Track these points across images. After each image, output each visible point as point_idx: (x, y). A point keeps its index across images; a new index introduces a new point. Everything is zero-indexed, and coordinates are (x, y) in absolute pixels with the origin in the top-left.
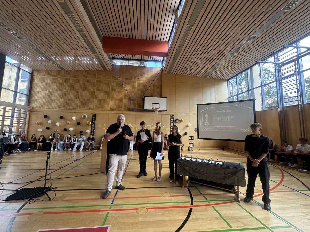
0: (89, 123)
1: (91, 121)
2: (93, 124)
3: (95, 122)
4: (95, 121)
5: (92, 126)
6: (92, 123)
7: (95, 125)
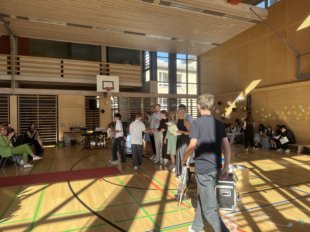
0: (243, 108)
1: (246, 105)
2: (249, 109)
3: (251, 106)
4: (250, 104)
5: (248, 112)
6: (247, 108)
7: (251, 110)
